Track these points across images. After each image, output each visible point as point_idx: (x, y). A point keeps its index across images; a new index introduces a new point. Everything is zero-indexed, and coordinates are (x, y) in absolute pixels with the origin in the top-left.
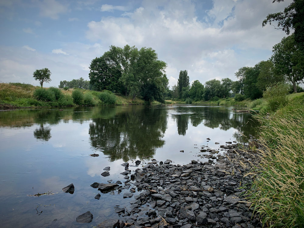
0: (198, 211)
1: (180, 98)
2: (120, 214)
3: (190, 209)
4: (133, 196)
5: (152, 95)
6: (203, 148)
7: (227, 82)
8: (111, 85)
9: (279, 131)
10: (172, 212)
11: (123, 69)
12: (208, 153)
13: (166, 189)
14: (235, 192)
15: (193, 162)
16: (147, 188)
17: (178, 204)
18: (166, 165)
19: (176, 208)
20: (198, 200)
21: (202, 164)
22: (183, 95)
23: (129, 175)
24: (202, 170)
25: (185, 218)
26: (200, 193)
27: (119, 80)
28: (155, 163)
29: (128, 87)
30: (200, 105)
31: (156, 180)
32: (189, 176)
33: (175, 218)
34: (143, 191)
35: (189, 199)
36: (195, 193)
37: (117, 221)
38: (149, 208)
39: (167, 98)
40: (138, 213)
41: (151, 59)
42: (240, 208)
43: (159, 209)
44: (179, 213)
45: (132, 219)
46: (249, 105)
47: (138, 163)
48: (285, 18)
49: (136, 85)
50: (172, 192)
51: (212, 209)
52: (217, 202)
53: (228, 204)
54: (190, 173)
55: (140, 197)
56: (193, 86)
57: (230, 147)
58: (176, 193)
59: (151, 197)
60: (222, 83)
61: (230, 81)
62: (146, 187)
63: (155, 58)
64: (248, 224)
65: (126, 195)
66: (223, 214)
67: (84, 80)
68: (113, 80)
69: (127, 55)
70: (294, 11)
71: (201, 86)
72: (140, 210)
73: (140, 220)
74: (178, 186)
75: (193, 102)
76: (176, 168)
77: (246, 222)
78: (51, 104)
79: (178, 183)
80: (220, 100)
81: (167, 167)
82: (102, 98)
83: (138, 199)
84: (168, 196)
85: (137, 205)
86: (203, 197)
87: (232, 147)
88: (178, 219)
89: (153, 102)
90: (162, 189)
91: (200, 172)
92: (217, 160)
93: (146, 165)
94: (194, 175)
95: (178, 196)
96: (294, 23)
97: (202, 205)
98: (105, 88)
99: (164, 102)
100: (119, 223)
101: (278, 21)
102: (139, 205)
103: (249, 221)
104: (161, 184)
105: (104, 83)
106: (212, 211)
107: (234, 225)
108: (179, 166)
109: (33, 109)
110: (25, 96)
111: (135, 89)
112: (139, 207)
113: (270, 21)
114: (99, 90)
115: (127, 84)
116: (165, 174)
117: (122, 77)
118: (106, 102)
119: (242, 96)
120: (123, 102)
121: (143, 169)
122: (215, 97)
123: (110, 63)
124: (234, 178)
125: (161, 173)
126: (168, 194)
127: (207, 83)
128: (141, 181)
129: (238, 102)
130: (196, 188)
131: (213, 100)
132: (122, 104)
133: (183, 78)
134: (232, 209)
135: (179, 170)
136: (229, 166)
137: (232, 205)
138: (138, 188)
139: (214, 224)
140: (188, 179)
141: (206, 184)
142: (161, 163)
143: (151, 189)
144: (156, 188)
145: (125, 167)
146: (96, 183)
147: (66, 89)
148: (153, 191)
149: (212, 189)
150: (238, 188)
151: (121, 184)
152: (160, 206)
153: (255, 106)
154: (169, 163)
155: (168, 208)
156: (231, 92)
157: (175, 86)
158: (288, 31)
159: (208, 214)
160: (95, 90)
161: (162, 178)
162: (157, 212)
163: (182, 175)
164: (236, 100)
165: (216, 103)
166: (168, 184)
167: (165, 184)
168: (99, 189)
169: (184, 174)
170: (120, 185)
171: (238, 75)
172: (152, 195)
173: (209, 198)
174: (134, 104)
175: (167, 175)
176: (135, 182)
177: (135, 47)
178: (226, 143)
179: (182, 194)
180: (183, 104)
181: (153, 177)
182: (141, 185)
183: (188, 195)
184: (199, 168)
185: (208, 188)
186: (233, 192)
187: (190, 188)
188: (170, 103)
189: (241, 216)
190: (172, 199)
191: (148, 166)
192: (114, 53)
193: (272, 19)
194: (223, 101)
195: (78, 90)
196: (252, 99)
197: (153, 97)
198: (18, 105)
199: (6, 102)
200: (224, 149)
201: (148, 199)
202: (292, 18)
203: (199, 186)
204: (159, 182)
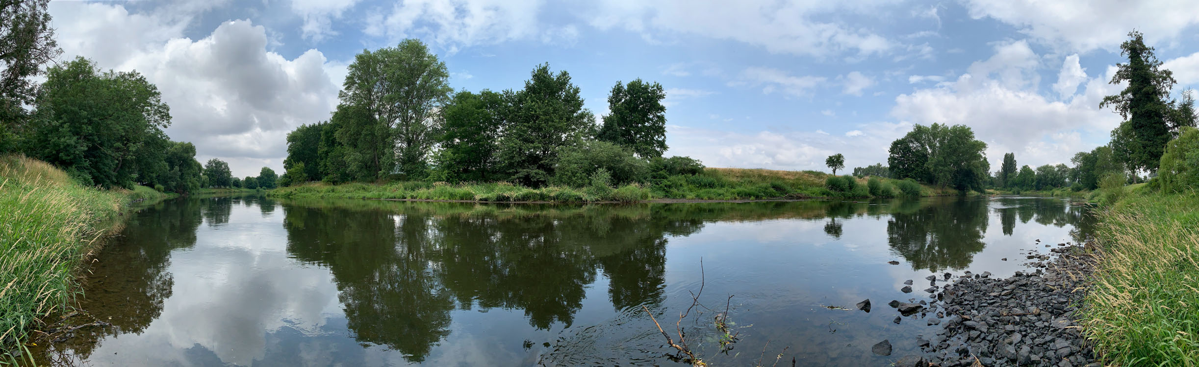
0: (1020, 346)
1: (1005, 187)
2: (923, 349)
3: (1011, 344)
4: (941, 323)
5: (969, 183)
6: (1030, 254)
7: (1062, 168)
8: (914, 172)
9: (1116, 230)
10: (988, 348)
11: (930, 152)
12: (1036, 260)
13: (982, 314)
14: (1065, 312)
15: (1018, 275)
16: (958, 312)
17: (997, 335)
18: (983, 279)
19: (994, 341)
20: (1021, 328)
21: (1028, 276)
22: (1009, 183)
23: (936, 293)
24: (1027, 284)
25: (1003, 358)
26: (1024, 318)
27: (925, 165)
28: (969, 277)
29: (936, 175)
30: (1029, 196)
31: (970, 301)
32: (1012, 294)
33: (991, 357)
34: (953, 316)
35: (1009, 327)
36: (1017, 319)
37: (920, 359)
38: (961, 342)
39: (988, 186)
40: (946, 348)
41: (967, 139)
42: (1070, 335)
43: (973, 344)
44: (996, 350)
45: (938, 358)
46: (1087, 196)
47: (947, 276)
48: (1122, 101)
49: (947, 171)
50: (989, 319)
51: (1037, 341)
52: (1043, 328)
53: (1055, 330)
54: (1013, 290)
55: (949, 326)
56: (1021, 172)
57: (1062, 251)
58: (995, 320)
59: (963, 325)
60: (1056, 169)
61: (1066, 167)
62: (957, 310)
63: (971, 137)
64: (1079, 357)
65: (932, 321)
66: (1049, 346)
67: (883, 166)
68: (917, 166)
69: (935, 136)
70: (1130, 95)
71: (1031, 172)
72: (949, 345)
73: (948, 359)
74: (997, 309)
75: (1021, 192)
76: (995, 283)
77: (1076, 354)
78: (843, 195)
79: (998, 304)
80: (1054, 190)
81: (984, 282)
82: (903, 188)
83: (946, 328)
84: (984, 325)
85: (944, 337)
86: (1027, 324)
87: (1065, 251)
88: (995, 360)
89: (970, 193)
90: (977, 314)
91: (1025, 288)
92: (1047, 269)
93: (958, 279)
94: (1018, 293)
95: (997, 323)
96: (1131, 108)
97: (1025, 336)
98: (907, 176)
99: (984, 192)
100: (922, 362)
101: (1115, 105)
102: (947, 337)
103: (1080, 351)
104: (976, 307)
105: (906, 169)
106: (1037, 343)
107: (1061, 360)
108: (999, 281)
109: (825, 200)
110: (817, 185)
111: (945, 175)
112: (948, 340)
113: (1107, 103)
114: (899, 178)
115: (935, 170)
116: (982, 293)
117: (929, 161)
118: (908, 193)
119: (1079, 185)
120: (930, 192)
121: (954, 285)
122: (1049, 186)
123: (914, 145)
124: (1066, 292)
125: (977, 291)
126: (983, 322)
127: (1039, 169)
128: (951, 303)
129: (1075, 193)
130: (1018, 311)
131: (1046, 190)
132: (928, 195)
133: (1009, 161)
134: (1060, 337)
135: (999, 286)
136: (1059, 276)
137: (1060, 331)
138: (947, 313)
139: (1038, 363)
140: (1010, 299)
141: (1032, 304)
142: (977, 276)
143: (963, 314)
144: (969, 313)
145: (930, 281)
146: (896, 301)
147: (860, 177)
148: (965, 316)
149: (1038, 311)
150: (1069, 307)
151: (926, 304)
152: (973, 340)
153: (1093, 197)
154: (987, 277)
155: (983, 342)
156: (1067, 180)
157: (999, 172)
158: (1126, 117)
159: (1032, 348)
160: (895, 178)
161: (977, 299)
162: (969, 348)
163: (1003, 294)
164: (1073, 189)
165: (1050, 193)
166: (984, 306)
167: (981, 307)
168: (899, 310)
169: (1006, 292)
170: (924, 307)
171: (1074, 160)
172: (964, 322)
173: (1034, 323)
174: (945, 196)
175: (984, 294)
176: (943, 303)
177: (945, 125)
178: (1059, 245)
179: (1001, 321)
180: (1009, 194)
181: (966, 297)
182: (951, 308)
183: (1009, 322)
184: (1024, 282)
185: (1034, 309)
186: (1062, 312)
187: (1011, 312)
188: (992, 194)
189: (1070, 345)
190: (988, 329)
191: (959, 282)
192: (919, 133)
193: (1109, 102)
194: (1057, 192)
195: (874, 178)
196: (1090, 190)
197: (969, 186)
198: (810, 195)
199: (799, 191)
200: (1055, 254)
201: (960, 328)
202: (1129, 102)
203: (1023, 307)
204: (973, 304)
